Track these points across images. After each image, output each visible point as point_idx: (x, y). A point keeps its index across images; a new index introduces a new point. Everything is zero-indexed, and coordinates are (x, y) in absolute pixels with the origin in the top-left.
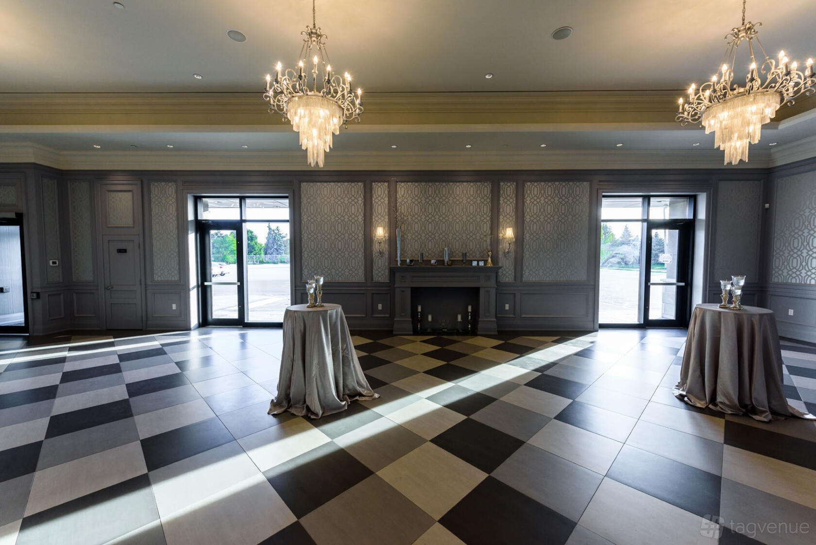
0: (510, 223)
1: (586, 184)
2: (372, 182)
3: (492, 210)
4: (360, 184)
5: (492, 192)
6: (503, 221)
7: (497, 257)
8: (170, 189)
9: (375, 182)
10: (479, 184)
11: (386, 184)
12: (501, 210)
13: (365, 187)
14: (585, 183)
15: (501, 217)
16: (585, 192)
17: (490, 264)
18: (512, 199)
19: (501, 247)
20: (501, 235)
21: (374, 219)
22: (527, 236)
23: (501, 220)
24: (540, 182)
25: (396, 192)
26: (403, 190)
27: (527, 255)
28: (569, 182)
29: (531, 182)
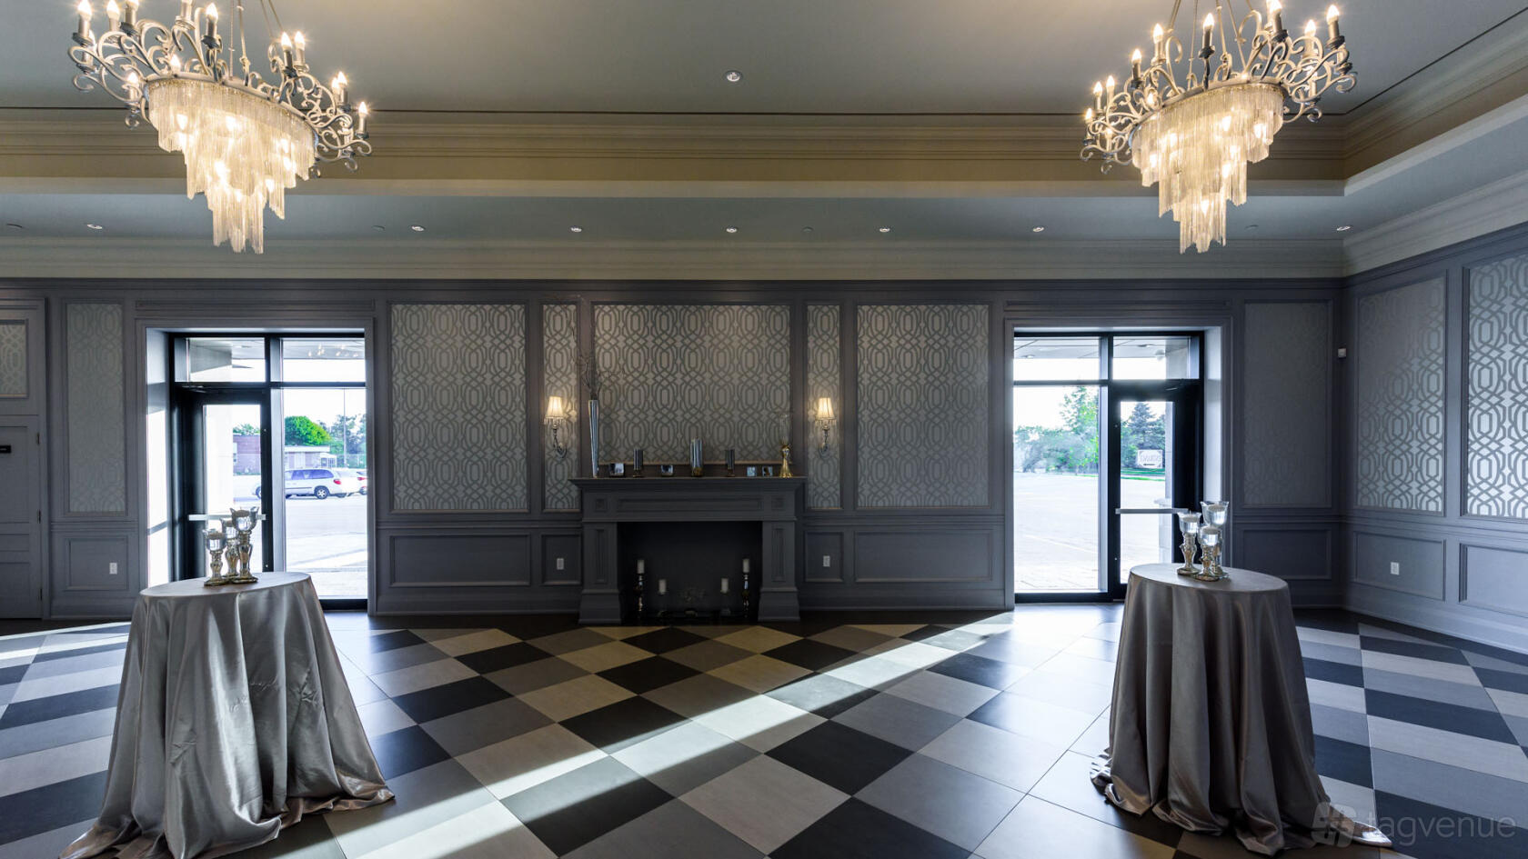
0: (830, 388)
1: (982, 310)
2: (542, 304)
3: (792, 362)
4: (517, 307)
5: (792, 325)
6: (814, 385)
7: (805, 459)
8: (110, 318)
9: (548, 304)
10: (764, 308)
11: (573, 307)
12: (811, 362)
13: (527, 313)
14: (980, 307)
15: (811, 376)
16: (979, 325)
17: (786, 473)
18: (834, 339)
19: (811, 436)
20: (811, 413)
21: (548, 379)
22: (865, 415)
23: (811, 382)
24: (890, 305)
25: (594, 324)
26: (609, 321)
27: (865, 454)
28: (947, 304)
29: (870, 304)
